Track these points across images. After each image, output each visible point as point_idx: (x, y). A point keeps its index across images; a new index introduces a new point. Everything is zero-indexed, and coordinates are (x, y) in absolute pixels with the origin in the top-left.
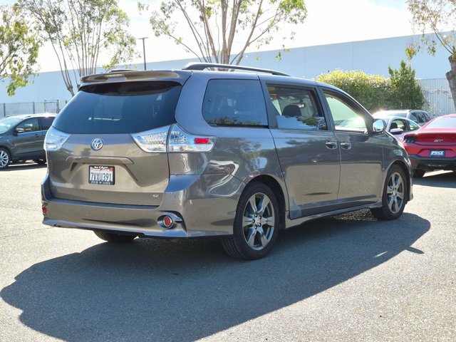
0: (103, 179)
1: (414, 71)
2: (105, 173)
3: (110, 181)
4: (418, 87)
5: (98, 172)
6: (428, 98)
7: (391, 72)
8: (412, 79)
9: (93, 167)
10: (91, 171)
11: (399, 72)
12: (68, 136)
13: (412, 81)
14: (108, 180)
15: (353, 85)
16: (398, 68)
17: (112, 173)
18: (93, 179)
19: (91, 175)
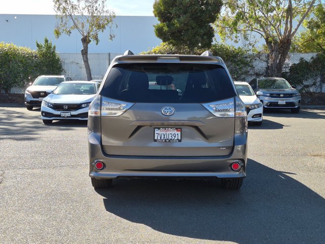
0: (170, 138)
1: (55, 47)
2: (173, 134)
3: (178, 139)
4: (58, 58)
5: (164, 133)
6: (65, 67)
7: (38, 45)
8: (54, 52)
9: (159, 128)
10: (156, 132)
11: (43, 46)
12: (130, 104)
13: (53, 53)
14: (176, 138)
15: (7, 53)
16: (42, 43)
17: (179, 133)
18: (159, 138)
19: (156, 135)
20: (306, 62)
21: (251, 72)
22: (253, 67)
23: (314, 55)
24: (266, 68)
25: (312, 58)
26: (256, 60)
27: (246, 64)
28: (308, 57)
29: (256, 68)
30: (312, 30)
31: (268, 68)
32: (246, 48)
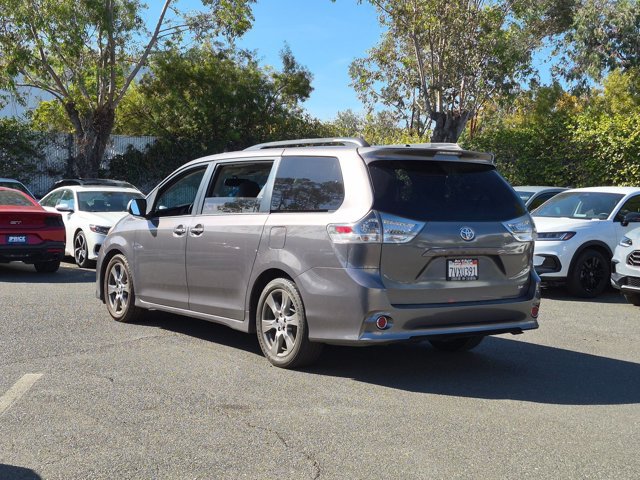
0: (466, 274)
2: (469, 268)
3: (474, 276)
5: (459, 267)
9: (453, 261)
10: (450, 266)
12: (421, 225)
14: (473, 274)
17: (476, 266)
18: (454, 275)
19: (450, 271)
20: (138, 152)
21: (39, 167)
22: (42, 157)
23: (151, 140)
24: (68, 160)
25: (148, 145)
26: (47, 144)
27: (30, 152)
28: (140, 144)
29: (48, 159)
30: (149, 97)
31: (71, 160)
32: (27, 121)
